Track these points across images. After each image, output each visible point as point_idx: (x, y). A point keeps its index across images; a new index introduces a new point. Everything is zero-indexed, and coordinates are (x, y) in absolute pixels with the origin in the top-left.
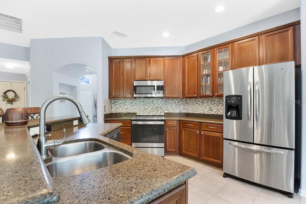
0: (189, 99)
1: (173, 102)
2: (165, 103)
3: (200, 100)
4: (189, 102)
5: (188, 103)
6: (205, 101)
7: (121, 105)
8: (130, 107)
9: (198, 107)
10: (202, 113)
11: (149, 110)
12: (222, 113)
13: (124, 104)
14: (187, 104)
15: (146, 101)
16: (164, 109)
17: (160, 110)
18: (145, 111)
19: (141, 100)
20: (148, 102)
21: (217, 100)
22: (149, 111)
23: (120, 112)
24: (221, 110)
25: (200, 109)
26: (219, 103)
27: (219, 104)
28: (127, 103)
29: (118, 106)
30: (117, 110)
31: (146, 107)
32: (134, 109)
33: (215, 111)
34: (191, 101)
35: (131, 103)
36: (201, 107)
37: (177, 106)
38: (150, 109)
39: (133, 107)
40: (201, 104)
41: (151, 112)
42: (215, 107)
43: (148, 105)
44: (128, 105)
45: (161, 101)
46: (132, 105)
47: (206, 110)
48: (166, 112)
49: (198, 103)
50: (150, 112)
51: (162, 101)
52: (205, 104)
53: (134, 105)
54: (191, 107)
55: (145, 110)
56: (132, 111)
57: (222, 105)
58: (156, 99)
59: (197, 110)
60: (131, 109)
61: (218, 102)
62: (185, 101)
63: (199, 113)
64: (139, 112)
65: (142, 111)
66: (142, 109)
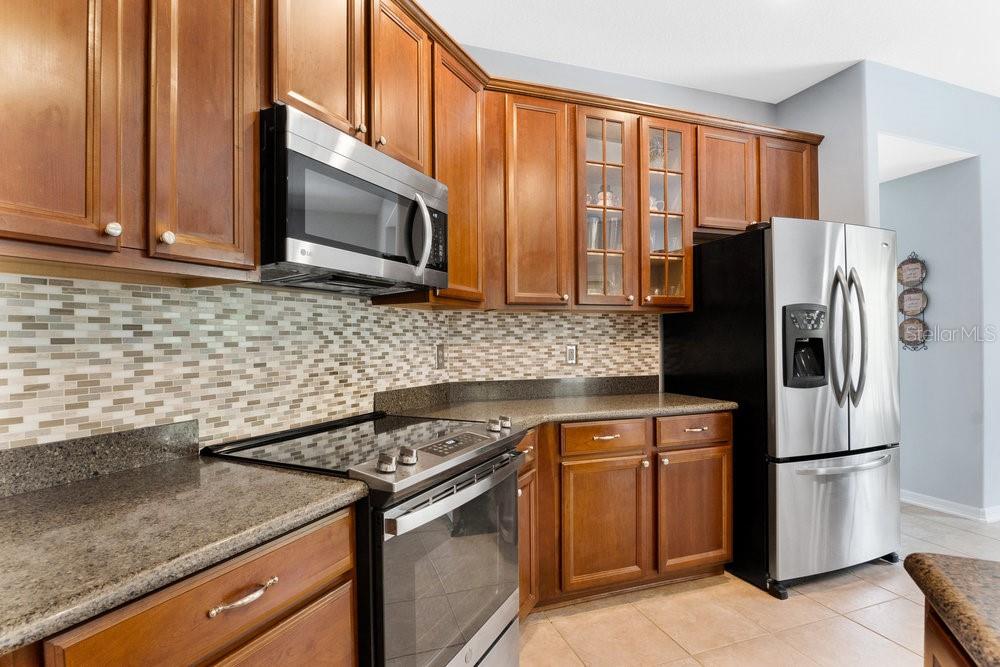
0: (466, 312)
1: (407, 323)
2: (377, 330)
3: (524, 318)
4: (467, 326)
5: (465, 331)
6: (546, 325)
8: (120, 375)
9: (518, 350)
10: (534, 378)
11: (294, 384)
12: (611, 372)
13: (41, 339)
14: (458, 340)
16: (370, 371)
17: (355, 376)
18: (267, 397)
20: (285, 324)
21: (593, 323)
22: (289, 391)
24: (606, 361)
25: (525, 361)
26: (600, 332)
27: (603, 338)
28: (81, 331)
31: (273, 365)
32: (167, 386)
33: (586, 363)
34: (478, 324)
35: (137, 329)
36: (530, 352)
37: (422, 348)
38: (301, 373)
39: (160, 370)
40: (529, 337)
41: (308, 402)
42: (588, 350)
43: (285, 343)
44: (106, 352)
45: (359, 314)
46: (146, 347)
47: (551, 365)
48: (382, 386)
49: (517, 331)
50: (296, 404)
51: (364, 319)
52: (549, 338)
53: (169, 350)
54: (483, 350)
55: (268, 385)
56: (149, 408)
57: (612, 341)
58: (332, 302)
59: (510, 363)
60: (139, 395)
61: (595, 328)
62: (447, 323)
63: (519, 376)
64: (222, 413)
65: (242, 403)
66: (240, 385)
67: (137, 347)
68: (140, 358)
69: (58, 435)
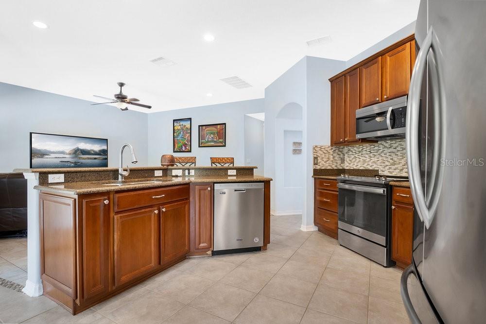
7: (356, 156)
8: (368, 160)
11: (401, 165)
13: (360, 154)
15: (395, 146)
18: (393, 167)
19: (387, 145)
23: (355, 168)
28: (364, 152)
29: (353, 156)
30: (351, 165)
31: (395, 159)
32: (374, 162)
35: (370, 152)
39: (373, 159)
43: (399, 153)
44: (367, 156)
46: (371, 155)
50: (402, 170)
53: (375, 156)
55: (394, 164)
56: (371, 166)
60: (370, 163)
64: (383, 169)
65: (388, 168)
66: (387, 163)
67: (370, 155)
68: (371, 157)
69: (361, 168)
